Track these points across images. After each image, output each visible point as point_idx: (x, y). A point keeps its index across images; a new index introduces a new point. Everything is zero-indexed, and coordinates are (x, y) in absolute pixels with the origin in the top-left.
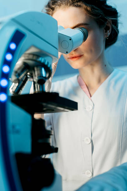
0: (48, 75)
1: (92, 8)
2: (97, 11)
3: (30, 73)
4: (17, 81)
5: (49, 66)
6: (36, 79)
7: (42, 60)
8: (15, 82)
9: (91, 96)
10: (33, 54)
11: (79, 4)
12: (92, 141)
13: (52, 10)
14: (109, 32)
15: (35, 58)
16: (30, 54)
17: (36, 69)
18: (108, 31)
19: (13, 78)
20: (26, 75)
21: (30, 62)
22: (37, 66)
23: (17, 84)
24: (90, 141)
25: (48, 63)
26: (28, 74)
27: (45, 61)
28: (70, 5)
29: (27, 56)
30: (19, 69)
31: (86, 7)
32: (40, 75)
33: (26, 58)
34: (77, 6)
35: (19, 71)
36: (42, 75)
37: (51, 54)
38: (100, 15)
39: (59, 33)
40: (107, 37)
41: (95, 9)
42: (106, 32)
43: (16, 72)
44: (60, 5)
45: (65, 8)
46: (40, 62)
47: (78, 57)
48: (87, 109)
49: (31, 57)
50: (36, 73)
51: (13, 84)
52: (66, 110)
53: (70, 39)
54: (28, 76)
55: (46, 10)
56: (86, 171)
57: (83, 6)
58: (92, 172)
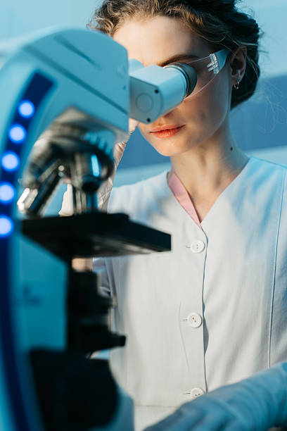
0: (104, 172)
1: (206, 19)
2: (217, 26)
3: (65, 167)
4: (34, 186)
5: (108, 151)
6: (78, 180)
7: (91, 137)
8: (31, 187)
9: (200, 221)
10: (73, 125)
11: (176, 9)
12: (204, 321)
13: (112, 24)
14: (241, 74)
15: (76, 133)
16: (65, 124)
17: (78, 158)
18: (239, 72)
19: (27, 178)
20: (56, 171)
21: (65, 143)
22: (81, 152)
23: (35, 193)
24: (199, 321)
25: (106, 145)
26: (61, 168)
27: (99, 140)
28: (155, 12)
29: (60, 130)
30: (40, 158)
31: (192, 17)
32: (88, 173)
33: (57, 133)
34: (172, 15)
35: (40, 164)
36: (92, 172)
37: (112, 125)
39: (131, 77)
41: (213, 22)
42: (234, 73)
43: (33, 165)
44: (131, 13)
45: (145, 19)
46: (87, 143)
47: (172, 129)
48: (191, 249)
49: (67, 131)
50: (79, 168)
51: (26, 192)
52: (145, 251)
53: (157, 91)
54: (61, 174)
55: (99, 22)
56: (193, 388)
57: (185, 14)
58: (205, 391)
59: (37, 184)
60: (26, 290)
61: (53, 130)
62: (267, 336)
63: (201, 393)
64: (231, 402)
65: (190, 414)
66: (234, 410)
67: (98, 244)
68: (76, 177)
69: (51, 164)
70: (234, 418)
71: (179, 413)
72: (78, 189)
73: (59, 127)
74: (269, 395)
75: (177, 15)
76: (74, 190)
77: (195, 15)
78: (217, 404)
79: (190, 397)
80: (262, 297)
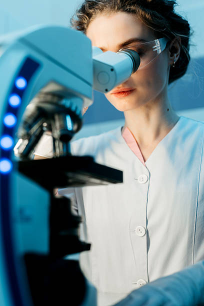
0: (75, 127)
1: (153, 15)
3: (48, 124)
4: (26, 137)
5: (78, 112)
6: (57, 133)
7: (66, 103)
8: (23, 138)
9: (145, 162)
10: (53, 94)
11: (132, 7)
12: (147, 232)
13: (87, 18)
14: (177, 56)
15: (55, 100)
16: (47, 94)
17: (57, 117)
18: (175, 55)
19: (21, 132)
20: (41, 127)
21: (48, 107)
22: (59, 113)
23: (26, 142)
24: (144, 232)
25: (76, 108)
26: (45, 124)
27: (71, 104)
28: (118, 9)
29: (44, 97)
30: (30, 117)
31: (143, 13)
32: (64, 128)
33: (42, 99)
34: (129, 11)
35: (30, 121)
36: (67, 127)
37: (81, 94)
38: (165, 27)
39: (94, 60)
40: (173, 64)
42: (172, 56)
43: (25, 123)
44: (101, 10)
45: (111, 14)
46: (63, 107)
48: (139, 180)
49: (49, 98)
50: (58, 124)
51: (20, 141)
52: (105, 183)
53: (112, 70)
54: (45, 129)
55: (79, 17)
56: (139, 279)
57: (139, 11)
58: (147, 281)
59: (28, 136)
60: (21, 211)
61: (39, 97)
62: (192, 243)
63: (145, 283)
64: (167, 289)
65: (138, 298)
66: (169, 295)
67: (71, 178)
68: (55, 131)
69: (38, 121)
70: (169, 301)
71: (129, 298)
72: (57, 139)
73: (43, 96)
74: (194, 284)
75: (133, 12)
76: (54, 140)
77: (146, 12)
78: (156, 291)
79: (137, 286)
80: (188, 215)
